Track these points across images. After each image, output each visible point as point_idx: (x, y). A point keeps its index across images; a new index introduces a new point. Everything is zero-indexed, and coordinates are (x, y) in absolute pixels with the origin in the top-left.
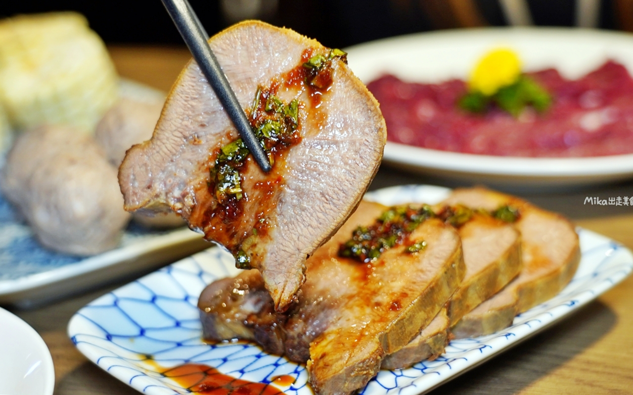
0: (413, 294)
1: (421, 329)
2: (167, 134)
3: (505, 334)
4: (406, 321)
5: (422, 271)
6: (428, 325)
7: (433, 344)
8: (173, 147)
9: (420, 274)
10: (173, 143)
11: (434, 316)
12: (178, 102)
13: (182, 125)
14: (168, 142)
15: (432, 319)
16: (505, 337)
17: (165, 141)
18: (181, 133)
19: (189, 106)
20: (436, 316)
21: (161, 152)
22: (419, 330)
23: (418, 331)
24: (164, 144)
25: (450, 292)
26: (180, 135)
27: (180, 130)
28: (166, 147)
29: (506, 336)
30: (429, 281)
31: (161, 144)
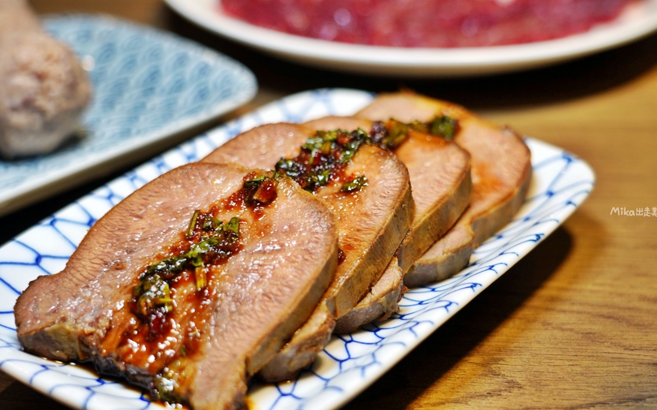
0: (360, 245)
1: (371, 286)
2: (83, 263)
3: (470, 285)
4: (354, 279)
5: (366, 215)
6: (378, 280)
7: (386, 303)
8: (90, 274)
9: (365, 218)
10: (90, 270)
11: (384, 268)
12: (102, 233)
13: (104, 253)
14: (84, 270)
15: (383, 272)
16: (470, 289)
17: (80, 269)
18: (102, 260)
19: (114, 235)
20: (387, 268)
21: (74, 280)
22: (369, 287)
23: (368, 289)
24: (78, 271)
25: (400, 238)
26: (99, 262)
27: (101, 257)
28: (81, 274)
29: (472, 287)
30: (377, 228)
31: (76, 271)
